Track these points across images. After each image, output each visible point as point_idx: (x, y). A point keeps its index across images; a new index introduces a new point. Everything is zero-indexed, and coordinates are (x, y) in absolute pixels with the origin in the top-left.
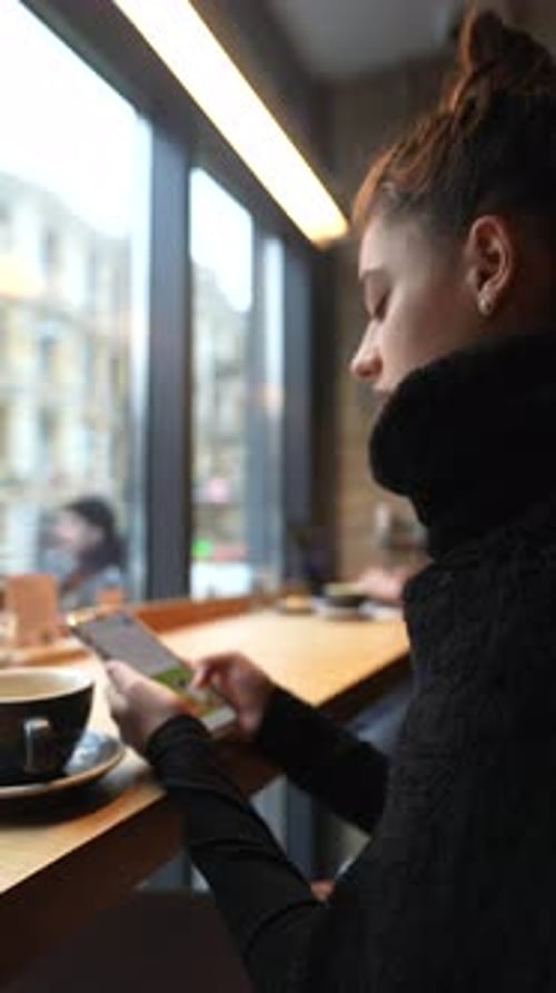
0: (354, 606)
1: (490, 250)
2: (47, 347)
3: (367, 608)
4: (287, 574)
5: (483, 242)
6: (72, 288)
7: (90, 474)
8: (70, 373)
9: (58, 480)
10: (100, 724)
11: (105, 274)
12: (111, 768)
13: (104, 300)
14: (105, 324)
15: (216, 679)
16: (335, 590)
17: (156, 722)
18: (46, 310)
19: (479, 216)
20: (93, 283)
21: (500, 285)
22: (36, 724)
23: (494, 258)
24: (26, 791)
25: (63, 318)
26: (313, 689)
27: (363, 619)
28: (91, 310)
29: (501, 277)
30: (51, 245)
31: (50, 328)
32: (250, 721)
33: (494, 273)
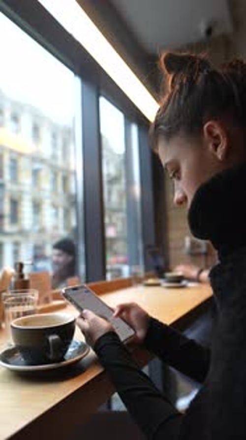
0: (178, 281)
1: (215, 135)
2: (36, 173)
3: (184, 283)
4: (147, 269)
5: (210, 133)
6: (45, 148)
7: (56, 228)
8: (46, 184)
9: (42, 231)
10: (79, 337)
11: (60, 142)
12: (85, 356)
13: (59, 153)
14: (60, 163)
15: (124, 314)
16: (168, 275)
17: (99, 335)
18: (34, 159)
19: (206, 122)
20: (54, 145)
21: (224, 147)
22: (53, 338)
23: (217, 137)
24: (43, 368)
25: (42, 161)
26: (167, 319)
27: (183, 287)
28: (54, 157)
29: (223, 144)
30: (36, 129)
31: (37, 166)
32: (140, 334)
33: (220, 143)
